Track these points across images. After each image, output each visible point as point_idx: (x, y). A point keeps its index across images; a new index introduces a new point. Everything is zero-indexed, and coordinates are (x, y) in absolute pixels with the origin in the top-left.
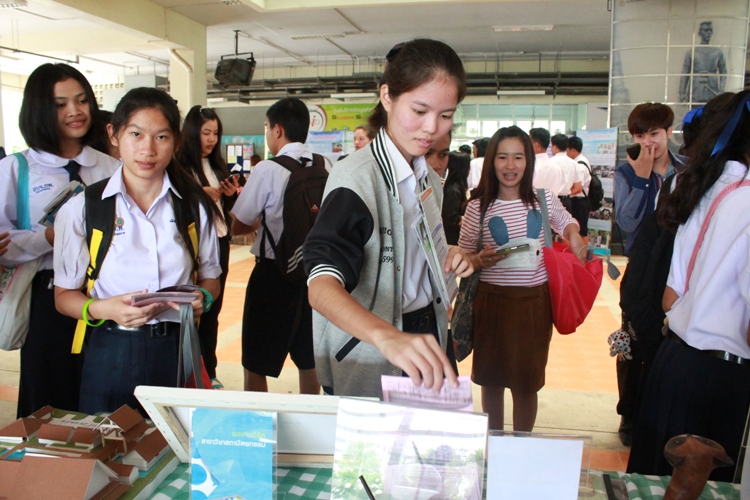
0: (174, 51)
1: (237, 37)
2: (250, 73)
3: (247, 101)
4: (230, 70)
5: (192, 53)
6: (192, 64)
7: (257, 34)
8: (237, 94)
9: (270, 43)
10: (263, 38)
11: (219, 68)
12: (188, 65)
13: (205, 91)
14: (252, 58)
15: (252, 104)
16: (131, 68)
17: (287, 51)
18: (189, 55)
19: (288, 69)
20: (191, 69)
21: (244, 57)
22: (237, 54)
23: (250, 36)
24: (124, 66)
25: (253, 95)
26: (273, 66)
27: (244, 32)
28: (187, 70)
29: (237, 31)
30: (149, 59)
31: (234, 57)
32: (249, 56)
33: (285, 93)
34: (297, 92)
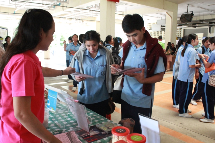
0: (167, 12)
1: (188, 7)
2: (191, 18)
3: (195, 27)
4: (185, 17)
5: (172, 13)
6: (172, 16)
7: (196, 5)
8: (192, 25)
9: (201, 8)
10: (198, 6)
11: (181, 17)
12: (171, 17)
13: (176, 24)
14: (192, 13)
15: (197, 28)
16: (160, 18)
17: (208, 10)
18: (171, 13)
19: (210, 16)
20: (172, 18)
21: (190, 13)
22: (188, 12)
23: (193, 6)
24: (157, 17)
25: (197, 25)
26: (204, 15)
27: (191, 5)
28: (170, 18)
29: (188, 5)
30: (164, 15)
31: (186, 13)
32: (191, 12)
33: (208, 24)
34: (213, 23)
